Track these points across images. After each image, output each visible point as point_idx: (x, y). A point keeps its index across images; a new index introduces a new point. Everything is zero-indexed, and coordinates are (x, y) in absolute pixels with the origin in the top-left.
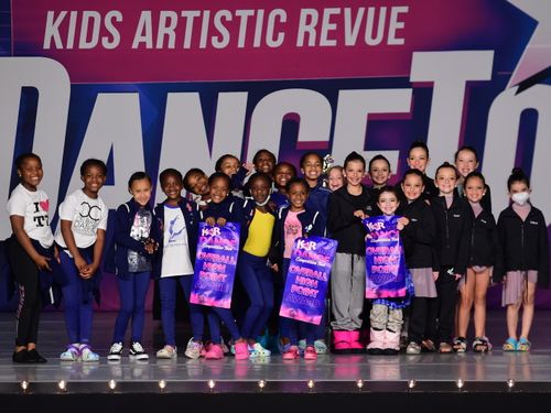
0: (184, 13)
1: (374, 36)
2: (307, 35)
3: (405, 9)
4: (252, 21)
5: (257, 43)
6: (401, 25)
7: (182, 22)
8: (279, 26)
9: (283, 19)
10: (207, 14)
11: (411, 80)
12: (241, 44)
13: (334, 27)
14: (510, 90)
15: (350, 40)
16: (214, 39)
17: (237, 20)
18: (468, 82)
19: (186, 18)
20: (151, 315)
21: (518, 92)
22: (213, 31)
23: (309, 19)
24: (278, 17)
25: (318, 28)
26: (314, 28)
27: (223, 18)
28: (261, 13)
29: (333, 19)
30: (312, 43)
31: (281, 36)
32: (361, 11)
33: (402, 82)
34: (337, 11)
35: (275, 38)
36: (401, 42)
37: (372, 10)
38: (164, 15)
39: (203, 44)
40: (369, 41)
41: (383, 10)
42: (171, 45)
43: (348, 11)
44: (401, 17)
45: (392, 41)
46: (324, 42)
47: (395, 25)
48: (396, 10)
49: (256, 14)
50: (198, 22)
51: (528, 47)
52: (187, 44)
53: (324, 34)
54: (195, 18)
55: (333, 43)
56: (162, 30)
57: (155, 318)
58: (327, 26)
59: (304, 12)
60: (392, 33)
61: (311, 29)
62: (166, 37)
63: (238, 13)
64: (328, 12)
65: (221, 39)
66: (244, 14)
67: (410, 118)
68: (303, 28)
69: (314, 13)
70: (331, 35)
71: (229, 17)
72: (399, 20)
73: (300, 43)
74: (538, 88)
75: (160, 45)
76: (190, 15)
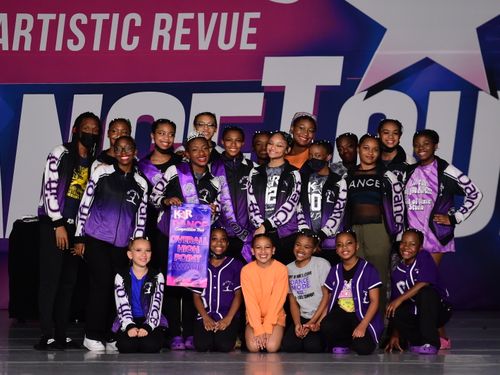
0: (40, 16)
1: (227, 41)
2: (161, 39)
3: (257, 15)
4: (107, 25)
5: (112, 47)
6: (253, 31)
7: (38, 24)
8: (133, 30)
9: (138, 23)
10: (62, 17)
11: (263, 85)
12: (96, 47)
13: (187, 31)
14: (359, 95)
15: (204, 44)
16: (70, 43)
17: (92, 23)
18: (318, 87)
19: (42, 21)
20: (7, 314)
21: (366, 98)
22: (68, 34)
23: (163, 23)
24: (133, 21)
25: (172, 32)
26: (168, 32)
27: (79, 22)
28: (116, 17)
29: (187, 23)
30: (166, 47)
31: (136, 40)
32: (214, 16)
33: (254, 86)
34: (190, 16)
35: (130, 42)
36: (253, 47)
37: (224, 16)
38: (20, 17)
39: (59, 47)
40: (222, 45)
41: (236, 16)
42: (27, 47)
43: (201, 17)
44: (253, 23)
45: (245, 46)
46: (178, 46)
47: (247, 30)
48: (248, 16)
49: (111, 17)
50: (54, 25)
51: (377, 52)
52: (43, 47)
53: (178, 39)
54: (51, 21)
55: (187, 47)
56: (18, 32)
57: (10, 317)
58: (181, 31)
59: (159, 17)
60: (244, 38)
61: (165, 33)
62: (22, 39)
63: (94, 16)
64: (182, 17)
65: (76, 42)
66: (99, 18)
67: (262, 121)
68: (157, 32)
69: (168, 18)
70: (185, 39)
71: (85, 21)
72: (251, 26)
73: (154, 47)
74: (386, 94)
75: (16, 47)
76: (46, 18)
